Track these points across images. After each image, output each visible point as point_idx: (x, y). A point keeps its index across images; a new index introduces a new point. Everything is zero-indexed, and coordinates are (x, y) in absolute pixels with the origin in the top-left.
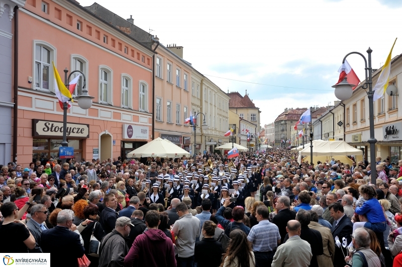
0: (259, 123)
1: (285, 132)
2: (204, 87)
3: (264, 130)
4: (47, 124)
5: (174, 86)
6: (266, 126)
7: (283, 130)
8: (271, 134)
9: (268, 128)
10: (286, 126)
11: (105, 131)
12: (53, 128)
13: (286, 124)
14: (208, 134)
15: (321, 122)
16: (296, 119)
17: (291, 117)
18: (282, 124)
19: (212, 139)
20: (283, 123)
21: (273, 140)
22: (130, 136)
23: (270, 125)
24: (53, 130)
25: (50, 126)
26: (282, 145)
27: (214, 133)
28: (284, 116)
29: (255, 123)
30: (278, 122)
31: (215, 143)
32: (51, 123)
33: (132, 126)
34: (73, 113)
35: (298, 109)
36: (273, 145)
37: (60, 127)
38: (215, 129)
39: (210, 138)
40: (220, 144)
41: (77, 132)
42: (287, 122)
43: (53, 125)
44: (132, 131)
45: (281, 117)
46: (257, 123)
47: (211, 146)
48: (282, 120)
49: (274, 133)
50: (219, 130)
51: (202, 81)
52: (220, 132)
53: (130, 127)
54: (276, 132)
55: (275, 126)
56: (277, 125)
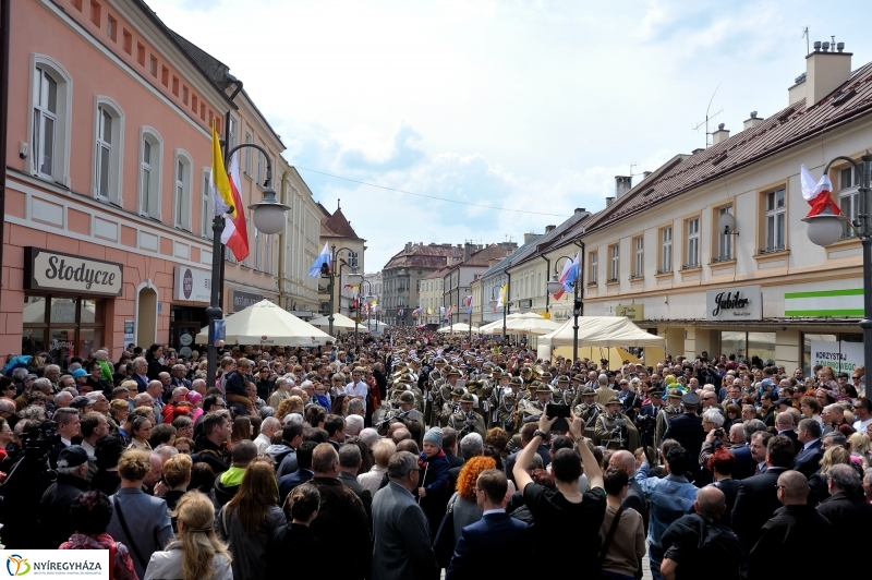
1: (406, 293)
2: (288, 189)
4: (54, 260)
5: (254, 184)
7: (401, 289)
10: (409, 281)
11: (146, 280)
12: (64, 270)
13: (408, 276)
15: (509, 275)
16: (428, 266)
17: (418, 262)
18: (399, 276)
20: (402, 273)
22: (187, 294)
24: (63, 275)
25: (58, 266)
26: (398, 320)
28: (404, 260)
30: (390, 271)
32: (60, 258)
33: (192, 270)
34: (96, 236)
35: (433, 246)
37: (75, 269)
38: (301, 283)
41: (103, 283)
42: (410, 272)
43: (63, 261)
44: (191, 283)
45: (397, 261)
48: (400, 268)
49: (381, 295)
51: (284, 176)
53: (188, 274)
54: (386, 292)
55: (384, 279)
56: (388, 278)
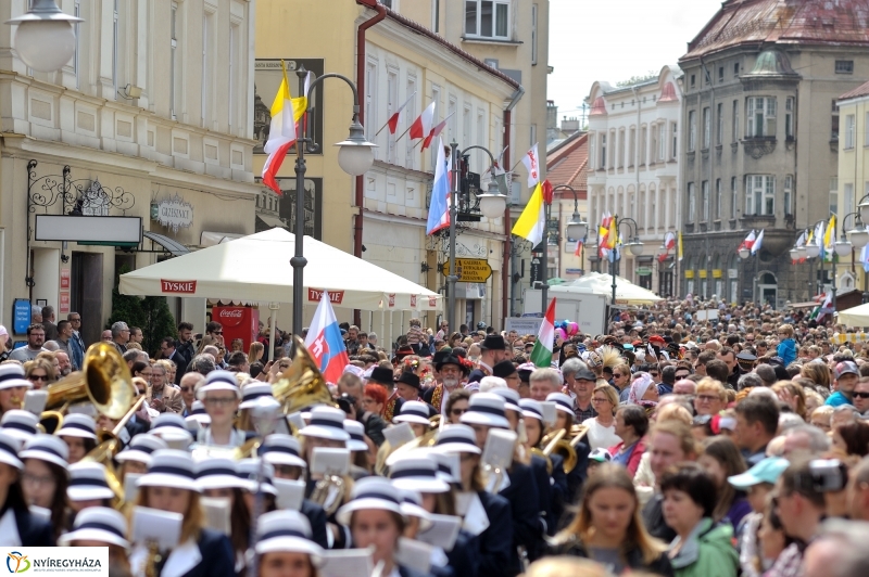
0: (542, 68)
1: (780, 160)
3: (577, 140)
6: (600, 99)
7: (759, 144)
8: (651, 177)
9: (623, 120)
10: (793, 102)
13: (790, 81)
14: (59, 142)
18: (750, 84)
19: (93, 187)
20: (760, 69)
21: (663, 236)
23: (634, 91)
27: (108, 127)
29: (505, 63)
30: (713, 63)
31: (127, 232)
36: (665, 277)
38: (128, 98)
39: (78, 178)
40: (166, 239)
42: (803, 66)
46: (518, 62)
47: (82, 263)
48: (756, 48)
49: (676, 170)
50: (162, 107)
52: (169, 122)
54: (698, 156)
55: (689, 99)
56: (705, 95)
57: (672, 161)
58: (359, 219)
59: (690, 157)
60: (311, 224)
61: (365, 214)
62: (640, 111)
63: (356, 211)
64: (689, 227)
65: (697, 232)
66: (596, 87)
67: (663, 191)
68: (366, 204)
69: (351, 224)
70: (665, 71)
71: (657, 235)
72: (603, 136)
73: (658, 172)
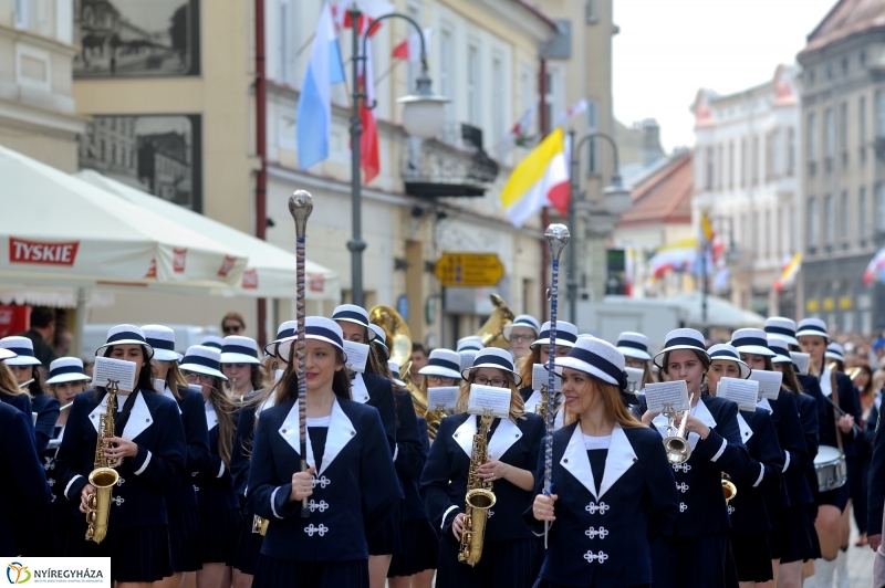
0: (603, 27)
9: (732, 130)
23: (745, 96)
30: (837, 53)
36: (785, 310)
46: (568, 13)
54: (820, 168)
55: (808, 100)
56: (826, 94)
57: (790, 173)
58: (261, 177)
59: (811, 168)
60: (187, 185)
61: (271, 170)
62: (751, 118)
63: (257, 164)
64: (811, 250)
65: (822, 255)
66: (701, 94)
67: (780, 211)
68: (272, 154)
69: (250, 185)
70: (780, 70)
71: (774, 262)
72: (710, 151)
73: (774, 187)
